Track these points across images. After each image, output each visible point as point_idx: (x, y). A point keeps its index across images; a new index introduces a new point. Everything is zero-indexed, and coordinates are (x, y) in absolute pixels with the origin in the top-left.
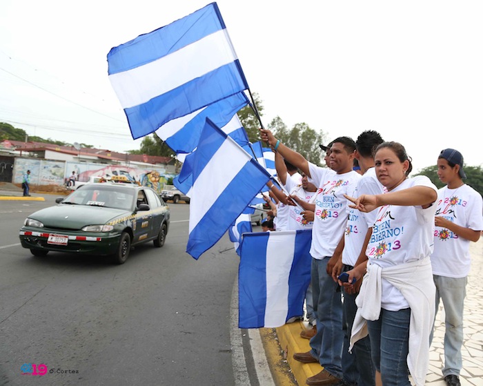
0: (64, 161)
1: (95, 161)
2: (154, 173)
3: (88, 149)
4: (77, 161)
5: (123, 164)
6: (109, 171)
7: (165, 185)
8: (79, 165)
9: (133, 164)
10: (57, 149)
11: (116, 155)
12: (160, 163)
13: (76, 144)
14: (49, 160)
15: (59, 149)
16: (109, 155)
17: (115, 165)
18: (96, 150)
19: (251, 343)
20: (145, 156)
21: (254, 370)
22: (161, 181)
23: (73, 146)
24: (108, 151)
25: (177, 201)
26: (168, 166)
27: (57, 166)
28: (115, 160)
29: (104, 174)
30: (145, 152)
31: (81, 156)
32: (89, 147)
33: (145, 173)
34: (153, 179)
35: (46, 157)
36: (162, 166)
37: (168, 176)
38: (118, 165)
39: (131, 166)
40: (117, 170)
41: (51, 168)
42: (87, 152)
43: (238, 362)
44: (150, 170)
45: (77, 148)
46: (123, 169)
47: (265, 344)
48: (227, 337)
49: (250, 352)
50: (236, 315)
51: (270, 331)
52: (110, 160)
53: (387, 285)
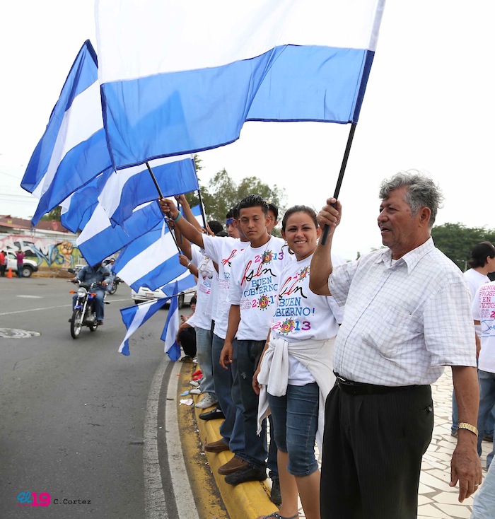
2: (65, 243)
5: (27, 232)
6: (10, 242)
7: (79, 259)
9: (39, 232)
11: (18, 221)
16: (9, 222)
17: (17, 234)
19: (167, 435)
20: (53, 222)
21: (167, 463)
22: (74, 253)
24: (9, 217)
28: (17, 228)
29: (3, 246)
30: (54, 218)
33: (55, 243)
34: (65, 251)
38: (21, 234)
39: (37, 235)
40: (20, 240)
43: (149, 454)
44: (60, 240)
46: (27, 239)
47: (182, 436)
48: (141, 430)
49: (165, 445)
50: (153, 407)
51: (191, 424)
52: (10, 228)
53: (293, 361)
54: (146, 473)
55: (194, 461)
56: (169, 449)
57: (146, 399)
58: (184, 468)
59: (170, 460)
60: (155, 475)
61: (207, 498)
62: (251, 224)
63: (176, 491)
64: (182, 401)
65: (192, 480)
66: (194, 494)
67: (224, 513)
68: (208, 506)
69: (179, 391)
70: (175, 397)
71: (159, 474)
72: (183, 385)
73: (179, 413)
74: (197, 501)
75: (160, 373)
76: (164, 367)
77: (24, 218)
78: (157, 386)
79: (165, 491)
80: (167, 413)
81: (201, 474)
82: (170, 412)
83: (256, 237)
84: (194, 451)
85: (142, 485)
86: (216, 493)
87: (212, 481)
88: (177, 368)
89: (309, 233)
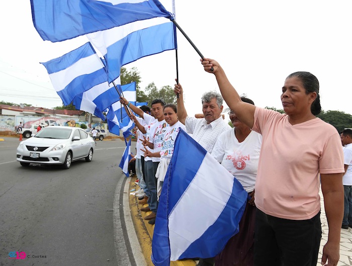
0: (14, 116)
1: (34, 115)
2: (72, 121)
3: (28, 107)
4: (22, 115)
5: (52, 116)
6: (43, 121)
8: (24, 118)
9: (58, 116)
10: (9, 108)
11: (47, 110)
12: (75, 114)
13: (21, 104)
14: (5, 115)
15: (11, 108)
16: (43, 111)
17: (47, 117)
18: (33, 108)
19: (124, 208)
20: (65, 111)
22: (76, 126)
23: (19, 106)
24: (42, 108)
26: (81, 116)
27: (10, 119)
28: (46, 114)
29: (40, 123)
30: (65, 108)
31: (25, 112)
32: (29, 105)
33: (66, 121)
34: (72, 125)
35: (3, 114)
36: (77, 116)
37: (81, 123)
38: (49, 117)
39: (57, 117)
40: (48, 120)
41: (6, 120)
42: (28, 109)
43: (116, 215)
44: (69, 119)
45: (22, 107)
46: (52, 120)
47: (131, 208)
48: (112, 206)
49: (123, 211)
50: (118, 196)
51: (135, 203)
52: (43, 114)
54: (114, 222)
55: (136, 217)
56: (125, 213)
57: (114, 193)
58: (131, 220)
59: (125, 217)
60: (119, 223)
61: (141, 231)
62: (157, 111)
63: (128, 229)
64: (131, 193)
65: (135, 225)
66: (136, 229)
67: (148, 236)
68: (142, 234)
69: (130, 189)
70: (128, 192)
71: (120, 222)
72: (131, 187)
73: (129, 198)
74: (137, 232)
75: (121, 182)
76: (123, 179)
77: (49, 108)
78: (119, 187)
79: (123, 229)
80: (124, 199)
81: (139, 222)
82: (125, 198)
83: (159, 117)
84: (136, 213)
85: (112, 227)
86: (145, 229)
87: (143, 224)
88: (129, 180)
89: (171, 116)
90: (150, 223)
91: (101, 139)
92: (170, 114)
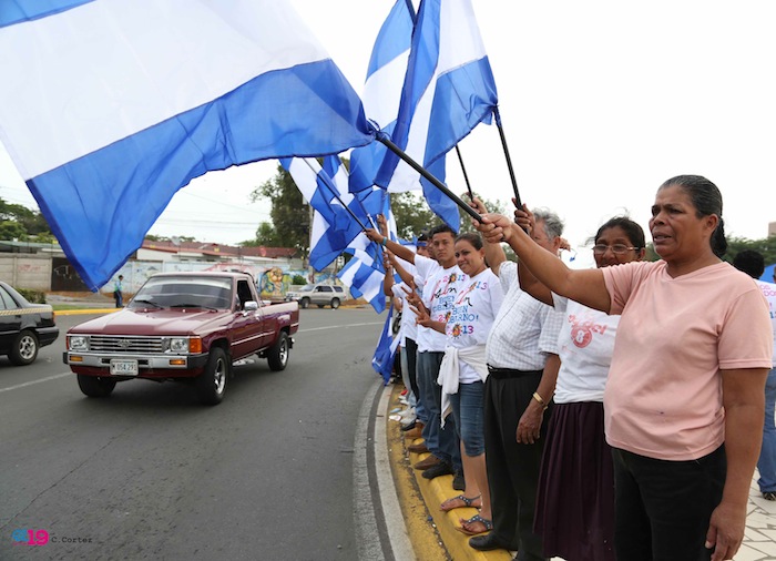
0: (161, 262)
1: (199, 259)
2: (275, 270)
3: (189, 243)
4: (177, 260)
5: (235, 260)
7: (290, 286)
8: (180, 266)
10: (151, 246)
11: (225, 249)
12: (282, 256)
13: (174, 238)
14: (143, 261)
15: (154, 247)
16: (217, 250)
17: (225, 262)
18: (199, 244)
19: (376, 445)
20: (262, 249)
21: (374, 467)
22: (284, 280)
23: (170, 241)
24: (215, 245)
25: (307, 305)
26: (293, 260)
27: (152, 268)
28: (224, 256)
30: (262, 243)
31: (182, 254)
32: (190, 239)
33: (264, 270)
34: (275, 278)
35: (139, 258)
36: (286, 260)
37: (293, 274)
39: (245, 262)
40: (228, 268)
41: (145, 271)
42: (189, 247)
43: (359, 460)
44: (269, 267)
45: (176, 243)
46: (234, 267)
47: (389, 446)
48: (352, 441)
49: (374, 453)
50: (364, 423)
51: (398, 436)
52: (217, 257)
53: (463, 364)
54: (355, 474)
55: (398, 465)
56: (376, 456)
57: (358, 416)
58: (389, 470)
59: (377, 464)
60: (364, 475)
61: (408, 491)
62: (441, 247)
63: (381, 487)
64: (391, 417)
65: (396, 479)
66: (397, 489)
67: (421, 502)
68: (408, 498)
69: (389, 409)
70: (385, 414)
71: (366, 474)
72: (393, 403)
73: (387, 427)
74: (399, 495)
75: (372, 394)
76: (376, 388)
77: (230, 245)
78: (368, 405)
79: (371, 487)
80: (377, 427)
81: (404, 475)
82: (379, 426)
83: (446, 258)
84: (399, 457)
85: (351, 483)
86: (416, 488)
87: (413, 479)
88: (387, 391)
89: (469, 256)
90: (425, 476)
91: (336, 306)
92: (465, 253)
